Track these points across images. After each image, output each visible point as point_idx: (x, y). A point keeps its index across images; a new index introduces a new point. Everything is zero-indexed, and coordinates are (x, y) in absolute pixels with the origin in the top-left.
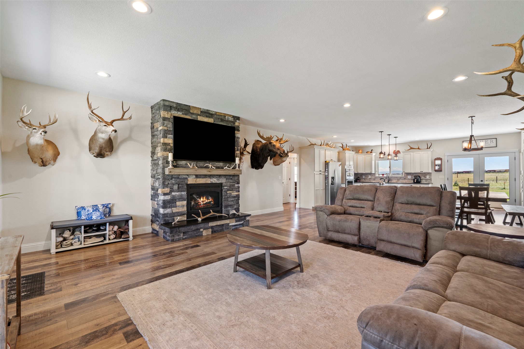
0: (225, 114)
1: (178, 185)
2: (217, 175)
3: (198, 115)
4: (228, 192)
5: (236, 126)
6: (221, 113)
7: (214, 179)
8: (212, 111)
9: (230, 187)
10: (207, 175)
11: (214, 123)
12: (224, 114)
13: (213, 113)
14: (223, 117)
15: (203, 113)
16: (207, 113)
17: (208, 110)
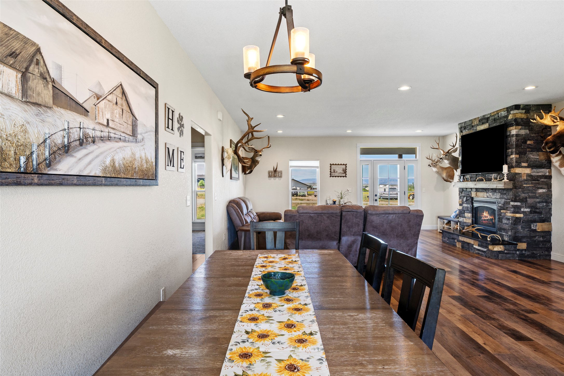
0: (498, 111)
1: (467, 197)
2: (492, 189)
3: (477, 125)
4: (502, 211)
5: (510, 120)
6: (494, 112)
7: (490, 194)
8: (487, 115)
9: (504, 204)
10: (484, 188)
11: (490, 127)
12: (496, 111)
13: (489, 116)
14: (496, 116)
15: (481, 121)
16: (484, 120)
17: (484, 116)
